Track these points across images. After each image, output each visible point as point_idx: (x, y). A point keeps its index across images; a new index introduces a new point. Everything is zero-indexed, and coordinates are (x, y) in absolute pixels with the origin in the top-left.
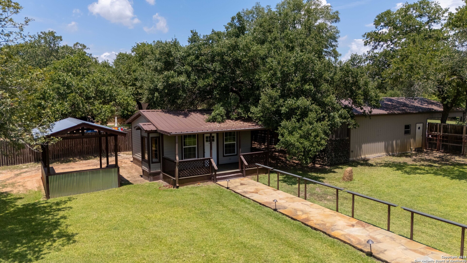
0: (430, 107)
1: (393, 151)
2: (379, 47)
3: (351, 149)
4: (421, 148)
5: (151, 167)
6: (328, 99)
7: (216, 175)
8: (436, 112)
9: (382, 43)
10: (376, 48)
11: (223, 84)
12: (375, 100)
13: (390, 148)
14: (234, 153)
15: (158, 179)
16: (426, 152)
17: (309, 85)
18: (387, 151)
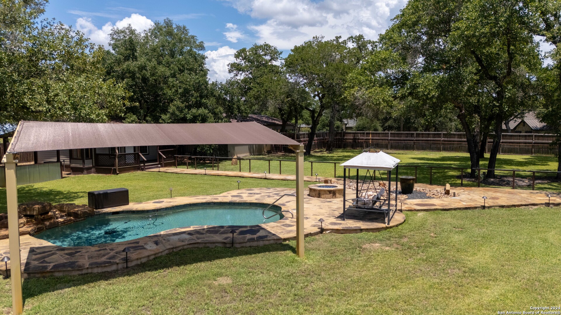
0: (274, 121)
1: (253, 153)
2: (239, 75)
3: (229, 150)
4: (270, 151)
5: (85, 163)
6: (218, 110)
7: (145, 166)
8: (278, 125)
9: (241, 72)
10: (237, 75)
11: (135, 96)
12: (245, 112)
13: (252, 150)
14: (147, 152)
15: (90, 173)
16: (274, 153)
17: (205, 99)
18: (250, 153)
